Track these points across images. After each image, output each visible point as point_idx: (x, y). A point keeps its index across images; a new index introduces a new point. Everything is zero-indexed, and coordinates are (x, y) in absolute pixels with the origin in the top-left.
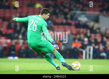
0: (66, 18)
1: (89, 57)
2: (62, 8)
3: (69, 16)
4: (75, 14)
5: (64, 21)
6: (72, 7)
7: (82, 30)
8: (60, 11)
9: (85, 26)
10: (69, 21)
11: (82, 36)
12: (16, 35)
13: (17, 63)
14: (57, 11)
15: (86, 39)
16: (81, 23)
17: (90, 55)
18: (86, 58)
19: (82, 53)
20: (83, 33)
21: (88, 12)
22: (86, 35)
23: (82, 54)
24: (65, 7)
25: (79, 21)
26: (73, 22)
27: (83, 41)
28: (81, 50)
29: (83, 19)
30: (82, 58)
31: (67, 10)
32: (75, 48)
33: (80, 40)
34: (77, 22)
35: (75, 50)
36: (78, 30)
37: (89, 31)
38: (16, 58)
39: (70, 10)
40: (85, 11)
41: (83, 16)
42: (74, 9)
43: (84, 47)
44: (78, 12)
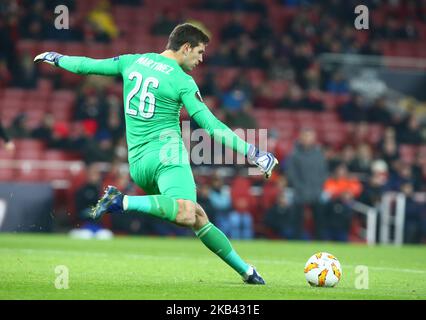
0: (302, 82)
1: (392, 237)
2: (287, 41)
3: (313, 74)
4: (337, 65)
5: (296, 93)
6: (327, 37)
7: (363, 129)
8: (280, 51)
9: (376, 114)
10: (315, 93)
11: (365, 152)
12: (105, 144)
13: (104, 255)
14: (269, 52)
15: (380, 167)
16: (360, 101)
17: (392, 228)
18: (378, 239)
19: (362, 219)
20: (367, 141)
21: (387, 61)
22: (378, 151)
23: (364, 225)
24: (298, 39)
25: (355, 94)
26: (329, 99)
27: (369, 172)
28: (360, 207)
29: (369, 87)
30: (362, 239)
31: (305, 50)
32: (337, 200)
33: (354, 167)
34: (345, 98)
35: (338, 209)
36: (349, 127)
37: (390, 134)
38: (104, 235)
39: (320, 48)
40: (379, 53)
41: (369, 73)
42: (336, 46)
43: (370, 195)
44: (351, 59)
